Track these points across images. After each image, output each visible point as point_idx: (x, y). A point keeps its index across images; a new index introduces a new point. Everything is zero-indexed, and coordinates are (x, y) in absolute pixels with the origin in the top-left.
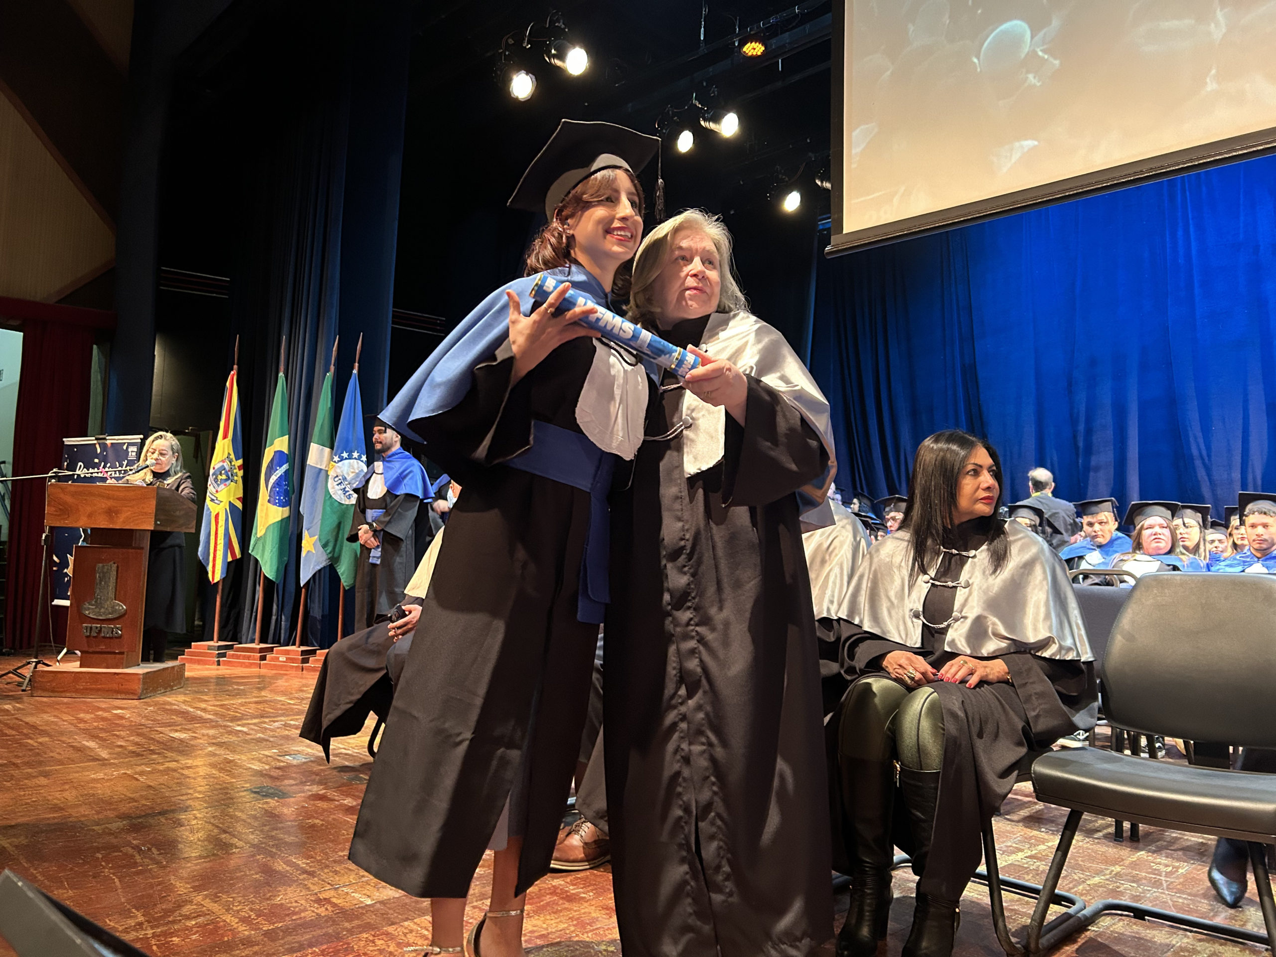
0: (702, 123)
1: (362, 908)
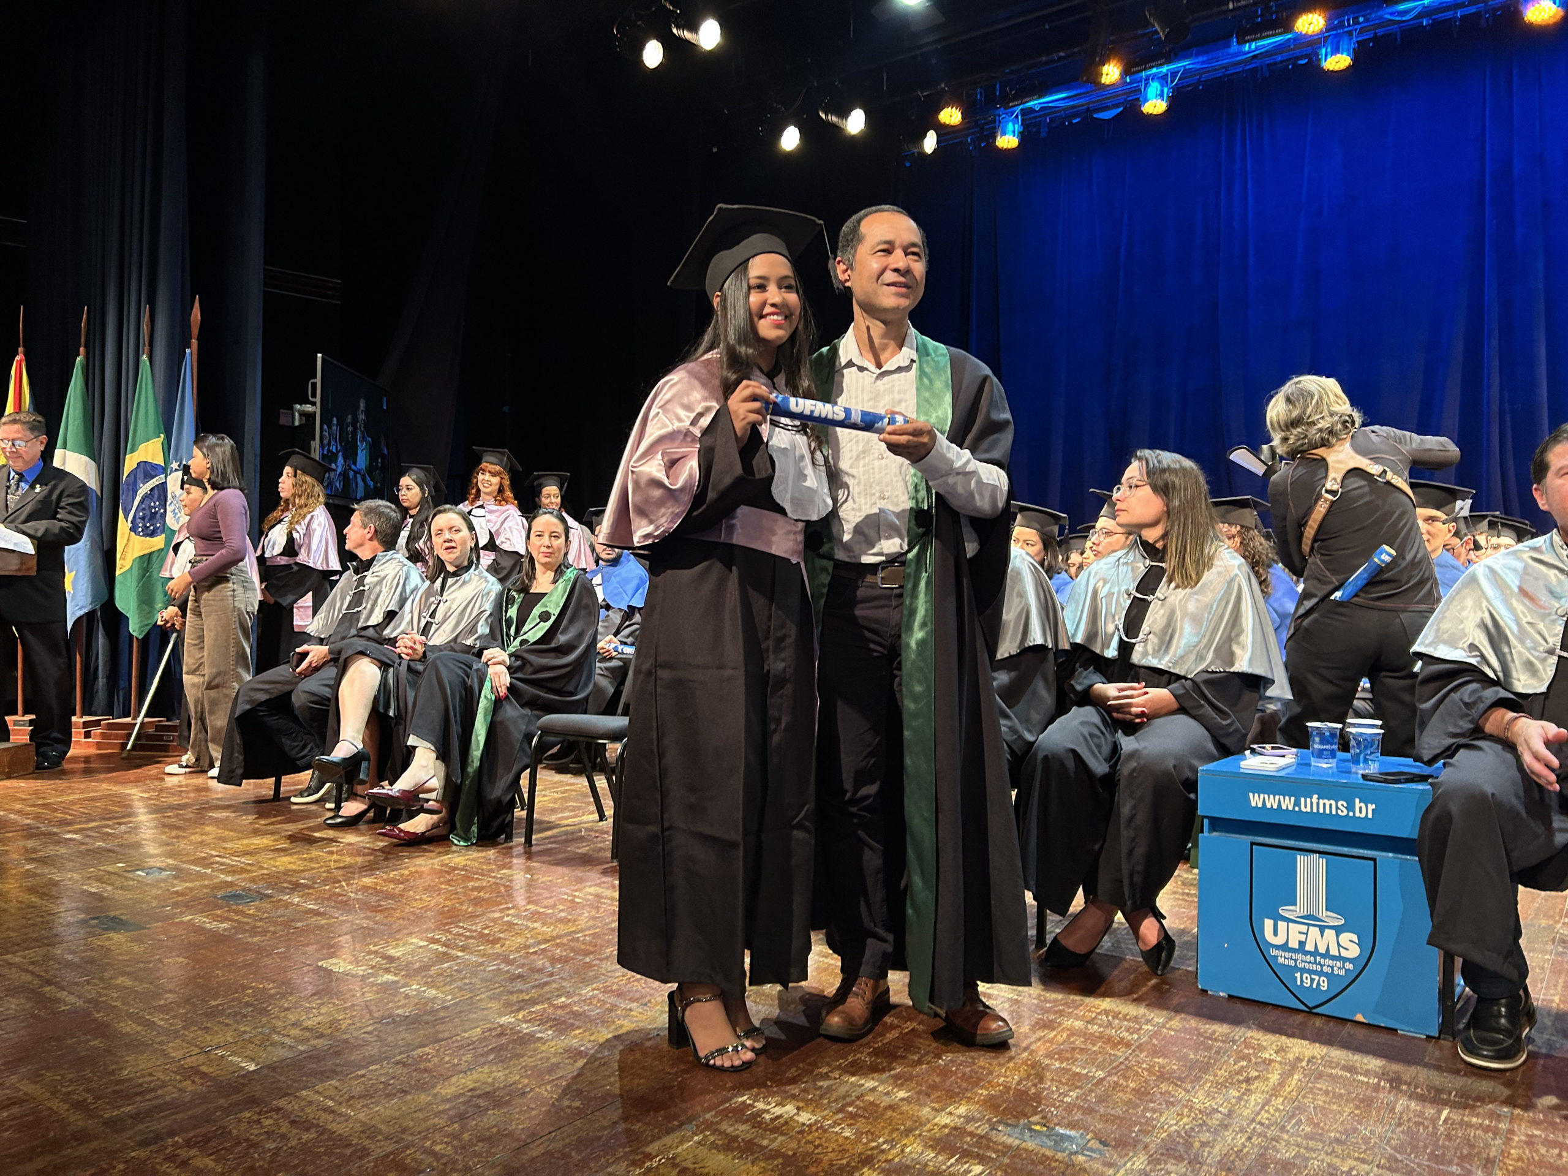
0: (675, 31)
1: (243, 1076)
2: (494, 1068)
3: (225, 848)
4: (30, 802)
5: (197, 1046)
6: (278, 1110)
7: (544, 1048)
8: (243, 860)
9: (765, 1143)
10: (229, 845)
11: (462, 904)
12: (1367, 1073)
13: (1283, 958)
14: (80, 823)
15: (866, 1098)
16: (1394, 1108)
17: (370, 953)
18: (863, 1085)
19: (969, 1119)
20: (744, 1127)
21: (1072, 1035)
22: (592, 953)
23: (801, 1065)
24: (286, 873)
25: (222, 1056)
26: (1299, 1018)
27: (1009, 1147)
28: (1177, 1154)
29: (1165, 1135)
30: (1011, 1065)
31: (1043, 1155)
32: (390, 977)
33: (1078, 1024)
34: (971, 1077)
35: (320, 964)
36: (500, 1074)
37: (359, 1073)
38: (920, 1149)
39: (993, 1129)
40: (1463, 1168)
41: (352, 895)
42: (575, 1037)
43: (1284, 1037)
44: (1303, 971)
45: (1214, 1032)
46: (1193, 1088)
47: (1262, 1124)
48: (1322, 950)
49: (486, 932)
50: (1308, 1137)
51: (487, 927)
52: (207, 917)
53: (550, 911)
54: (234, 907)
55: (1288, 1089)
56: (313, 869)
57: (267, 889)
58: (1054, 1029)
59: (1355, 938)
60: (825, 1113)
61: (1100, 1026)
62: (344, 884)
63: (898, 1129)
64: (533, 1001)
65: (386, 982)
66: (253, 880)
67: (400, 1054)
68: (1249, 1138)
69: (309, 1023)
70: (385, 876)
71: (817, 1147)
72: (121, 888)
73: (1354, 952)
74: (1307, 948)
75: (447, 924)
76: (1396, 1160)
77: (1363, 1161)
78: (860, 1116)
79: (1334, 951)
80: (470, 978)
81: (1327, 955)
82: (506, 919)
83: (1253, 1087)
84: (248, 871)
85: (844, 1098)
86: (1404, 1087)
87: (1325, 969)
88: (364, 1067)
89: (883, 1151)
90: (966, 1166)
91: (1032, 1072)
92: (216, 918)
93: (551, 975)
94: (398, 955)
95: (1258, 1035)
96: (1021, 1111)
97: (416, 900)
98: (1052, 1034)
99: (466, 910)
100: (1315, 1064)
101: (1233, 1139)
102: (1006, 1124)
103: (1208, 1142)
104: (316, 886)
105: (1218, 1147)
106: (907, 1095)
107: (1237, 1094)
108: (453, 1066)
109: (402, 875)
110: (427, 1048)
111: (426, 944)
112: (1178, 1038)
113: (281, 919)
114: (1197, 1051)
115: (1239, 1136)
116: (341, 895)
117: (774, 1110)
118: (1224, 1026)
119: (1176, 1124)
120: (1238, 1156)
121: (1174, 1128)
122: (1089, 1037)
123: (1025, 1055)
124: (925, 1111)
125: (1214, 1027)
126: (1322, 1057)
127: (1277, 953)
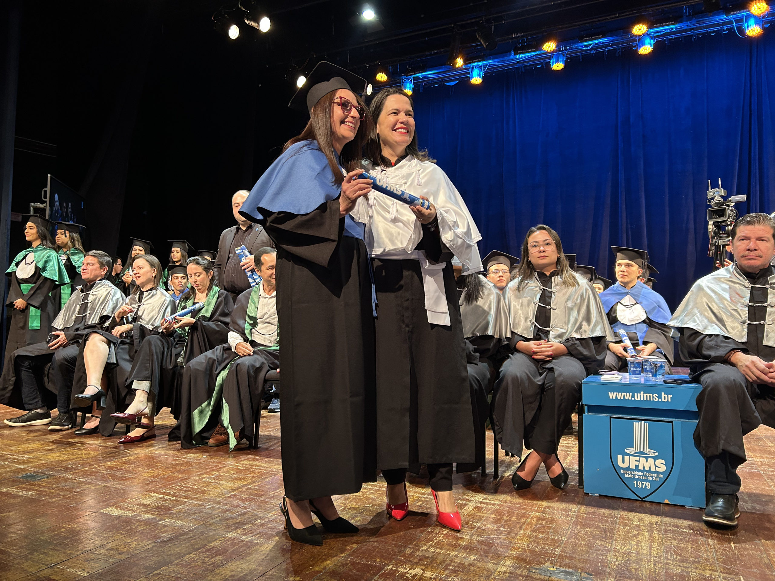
0: (246, 21)
2: (239, 563)
3: (11, 450)
5: (43, 564)
7: (262, 548)
8: (26, 456)
10: (13, 448)
11: (173, 473)
12: (685, 528)
13: (627, 474)
15: (456, 561)
16: (709, 544)
17: (130, 503)
18: (450, 554)
19: (516, 568)
21: (539, 520)
22: (263, 495)
23: (411, 546)
24: (57, 461)
25: (63, 569)
26: (638, 504)
28: (627, 576)
29: (615, 567)
30: (518, 537)
32: (148, 516)
33: (538, 514)
34: (503, 545)
35: (102, 511)
36: (243, 566)
37: (156, 572)
39: (530, 572)
40: (759, 570)
41: (104, 472)
43: (637, 514)
44: (638, 480)
45: (604, 514)
46: (613, 542)
47: (656, 557)
48: (647, 469)
49: (195, 487)
50: (680, 561)
51: (195, 485)
52: (17, 488)
53: (227, 474)
54: (32, 482)
55: (656, 539)
56: (73, 459)
57: (49, 471)
58: (528, 518)
59: (663, 462)
60: (439, 571)
61: (549, 514)
62: (96, 466)
63: (482, 576)
64: (243, 524)
65: (149, 519)
66: (37, 467)
67: (176, 559)
68: (655, 565)
69: (109, 546)
70: (120, 461)
73: (663, 468)
74: (639, 468)
75: (169, 485)
76: (727, 568)
77: (713, 570)
78: (458, 571)
79: (653, 469)
80: (199, 513)
81: (650, 471)
82: (204, 480)
83: (640, 539)
84: (33, 462)
85: (444, 561)
86: (706, 533)
87: (649, 478)
91: (531, 540)
92: (23, 489)
93: (246, 508)
94: (148, 503)
95: (625, 513)
96: (538, 561)
97: (145, 472)
98: (529, 520)
99: (178, 476)
100: (659, 525)
101: (648, 566)
102: (535, 568)
103: (637, 568)
104: (79, 468)
105: (644, 570)
106: (475, 557)
107: (635, 543)
108: (213, 563)
109: (130, 460)
110: (191, 555)
111: (163, 496)
112: (589, 517)
113: (65, 487)
114: (602, 523)
115: (649, 564)
116: (97, 472)
117: (410, 572)
118: (607, 510)
119: (617, 561)
120: (655, 574)
121: (617, 563)
122: (547, 521)
123: (522, 531)
124: (490, 565)
125: (603, 511)
126: (661, 522)
127: (624, 472)
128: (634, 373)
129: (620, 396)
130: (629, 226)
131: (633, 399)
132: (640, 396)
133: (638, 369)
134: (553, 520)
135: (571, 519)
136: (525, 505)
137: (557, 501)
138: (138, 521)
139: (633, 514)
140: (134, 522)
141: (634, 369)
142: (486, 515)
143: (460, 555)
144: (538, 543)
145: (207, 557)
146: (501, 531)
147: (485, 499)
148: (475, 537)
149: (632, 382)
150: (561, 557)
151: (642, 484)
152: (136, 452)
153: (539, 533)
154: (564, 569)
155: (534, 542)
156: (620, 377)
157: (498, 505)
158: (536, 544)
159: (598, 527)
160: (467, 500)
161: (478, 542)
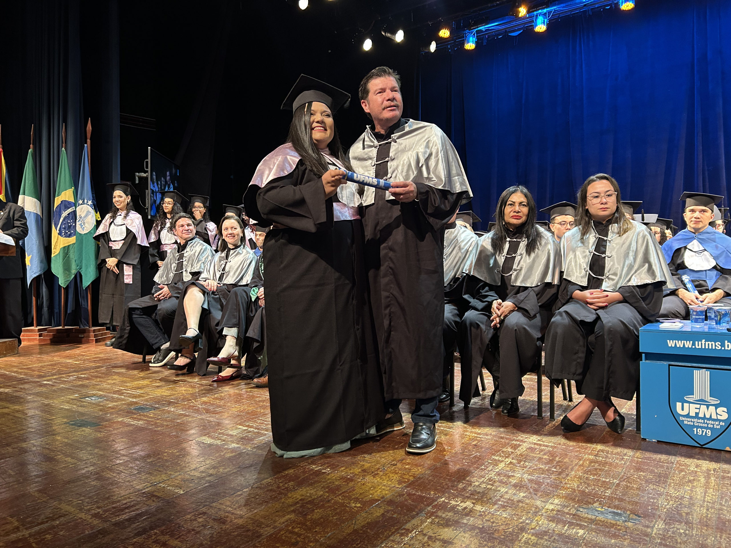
1: (179, 497)
2: (308, 489)
3: (127, 386)
4: (20, 367)
5: (148, 482)
6: (204, 513)
7: (329, 477)
8: (138, 391)
9: (465, 521)
10: (128, 384)
11: (257, 408)
13: (687, 422)
14: (49, 376)
15: (505, 497)
17: (220, 434)
18: (500, 491)
20: (450, 514)
21: (592, 462)
24: (162, 396)
25: (164, 487)
26: (697, 450)
27: (591, 519)
28: (677, 519)
29: (665, 510)
30: (569, 478)
31: (611, 523)
32: (234, 445)
33: (591, 457)
34: (553, 485)
35: (196, 439)
36: (312, 491)
37: (239, 493)
38: (546, 522)
41: (200, 406)
42: (342, 471)
43: (695, 460)
44: (698, 427)
45: (660, 459)
46: (666, 486)
47: (710, 502)
48: (708, 416)
52: (130, 418)
54: (142, 414)
55: (713, 485)
56: (175, 394)
57: (155, 404)
58: (580, 460)
59: (725, 410)
60: (488, 505)
61: (603, 458)
62: (193, 401)
63: (530, 512)
65: (234, 448)
66: (147, 400)
68: (708, 510)
69: (202, 469)
70: (213, 397)
71: (493, 523)
72: (81, 406)
73: (725, 416)
74: (699, 416)
75: (253, 418)
78: (507, 506)
79: (714, 417)
81: (710, 419)
83: (694, 485)
85: (494, 497)
87: (709, 426)
88: (239, 491)
89: (527, 524)
90: (575, 530)
91: (582, 481)
92: (134, 419)
94: (235, 434)
95: (682, 459)
96: (587, 501)
97: (233, 407)
98: (581, 462)
99: (260, 412)
100: (717, 472)
101: (700, 510)
102: (583, 508)
103: (689, 513)
104: (180, 402)
105: (695, 515)
106: (525, 495)
107: (689, 488)
108: (286, 488)
109: (221, 396)
110: (269, 480)
111: (247, 428)
112: (644, 462)
113: (168, 419)
114: (657, 468)
115: (702, 509)
116: (194, 406)
117: (461, 505)
118: (664, 456)
119: (668, 505)
120: (707, 519)
121: (668, 507)
122: (600, 463)
123: (573, 473)
124: (538, 503)
125: (659, 456)
126: (719, 469)
127: (684, 419)
128: (696, 320)
129: (680, 344)
130: (706, 168)
131: (694, 347)
132: (702, 344)
133: (701, 317)
134: (607, 463)
135: (625, 463)
136: (578, 448)
137: (612, 445)
138: (225, 449)
139: (691, 460)
140: (223, 450)
141: (697, 317)
142: (538, 455)
143: (510, 492)
144: (588, 484)
145: (281, 482)
146: (553, 471)
147: (539, 440)
148: (526, 476)
149: (694, 330)
150: (610, 498)
151: (703, 432)
152: (226, 390)
153: (590, 475)
154: (612, 510)
155: (585, 483)
156: (681, 325)
157: (552, 447)
158: (586, 486)
159: (652, 472)
160: (522, 441)
161: (529, 480)
